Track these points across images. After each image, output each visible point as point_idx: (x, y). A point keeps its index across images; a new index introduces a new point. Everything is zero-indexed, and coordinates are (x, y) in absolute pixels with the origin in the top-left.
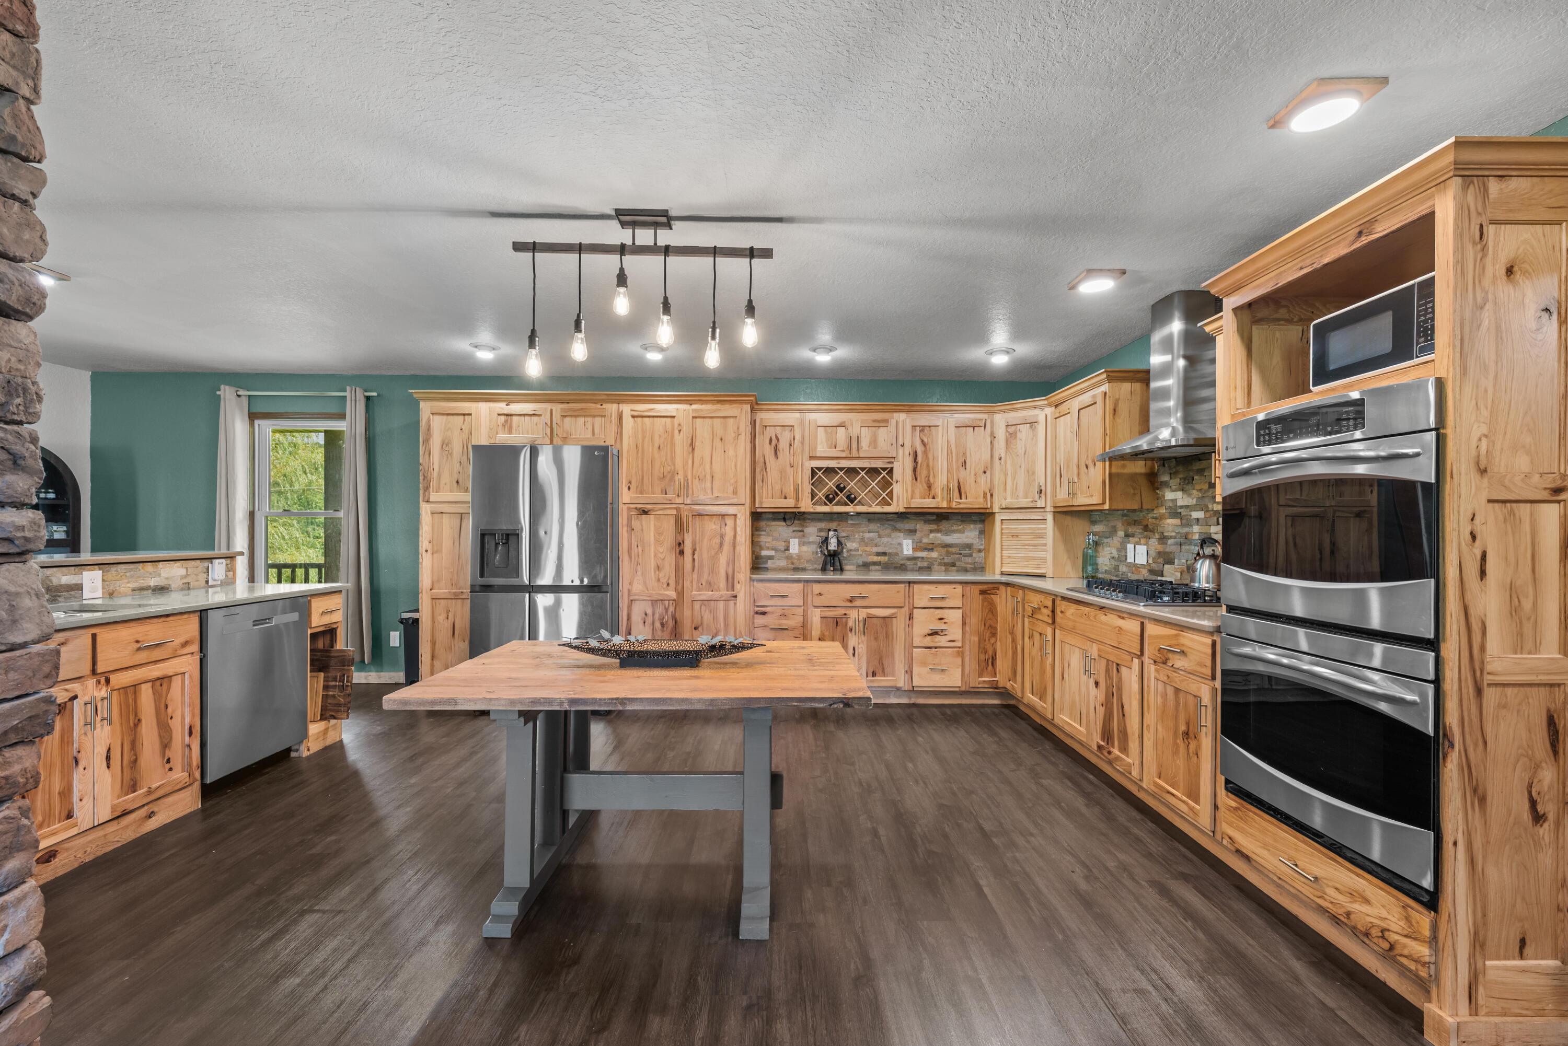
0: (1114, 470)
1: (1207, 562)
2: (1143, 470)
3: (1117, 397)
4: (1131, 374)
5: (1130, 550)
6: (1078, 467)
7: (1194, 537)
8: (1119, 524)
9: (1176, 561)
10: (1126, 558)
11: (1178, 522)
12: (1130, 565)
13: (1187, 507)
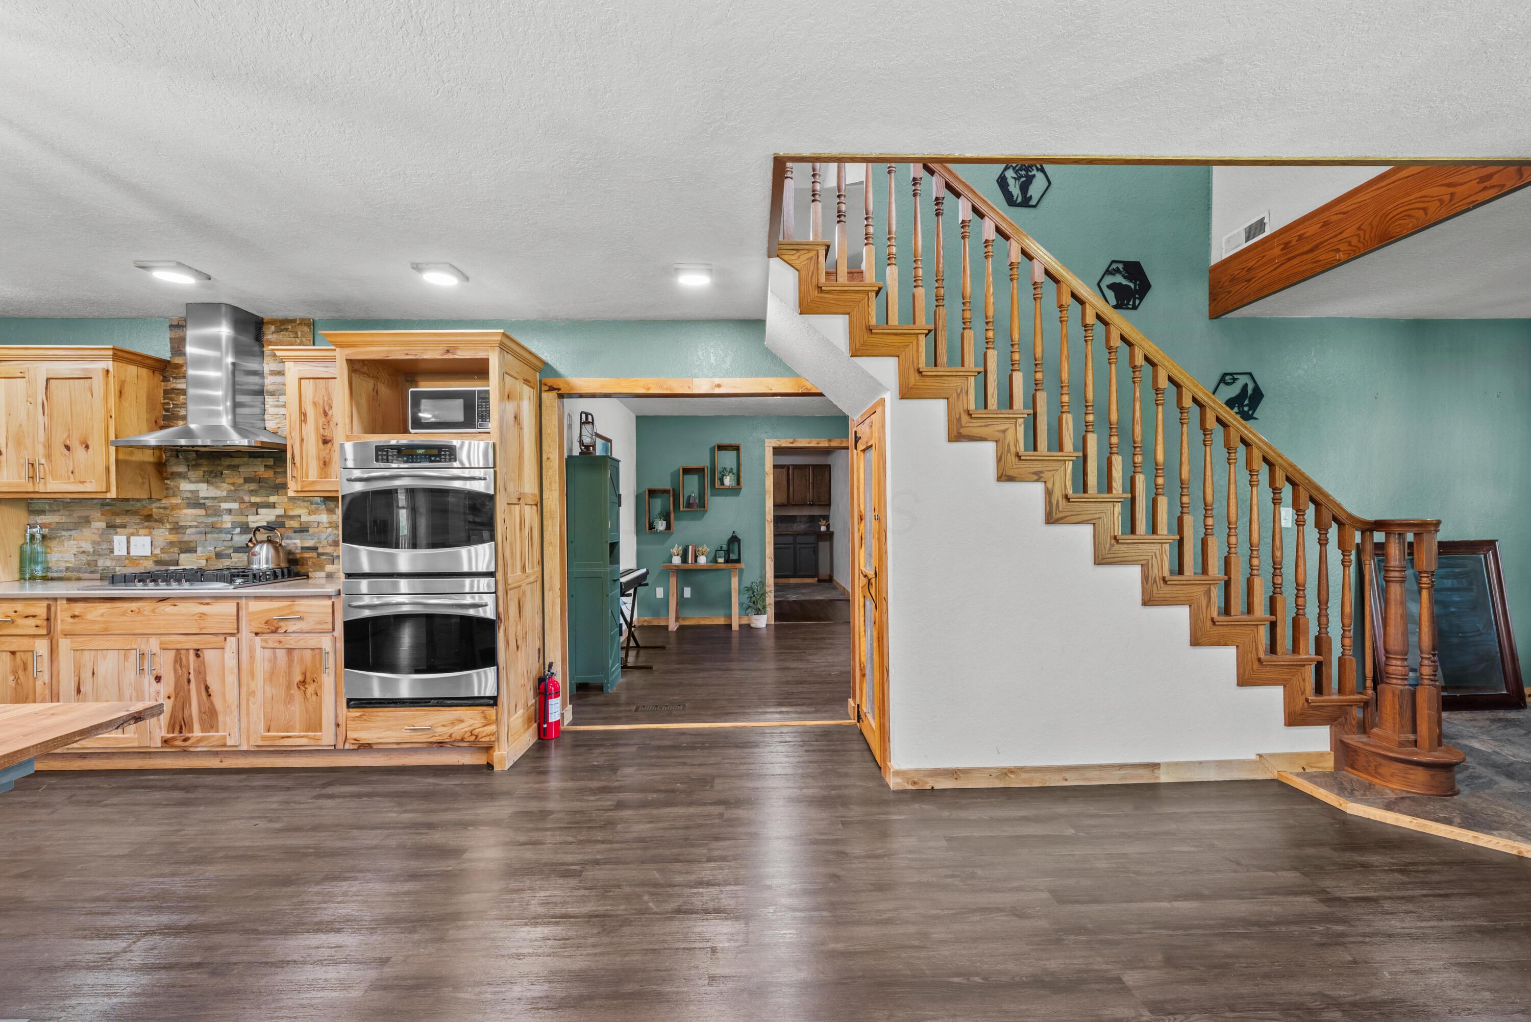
0: (121, 457)
1: (265, 546)
2: (151, 459)
3: (123, 379)
4: (139, 358)
5: (119, 542)
6: (48, 446)
7: (224, 526)
8: (96, 514)
9: (199, 549)
10: (112, 551)
11: (202, 512)
12: (119, 558)
13: (214, 498)
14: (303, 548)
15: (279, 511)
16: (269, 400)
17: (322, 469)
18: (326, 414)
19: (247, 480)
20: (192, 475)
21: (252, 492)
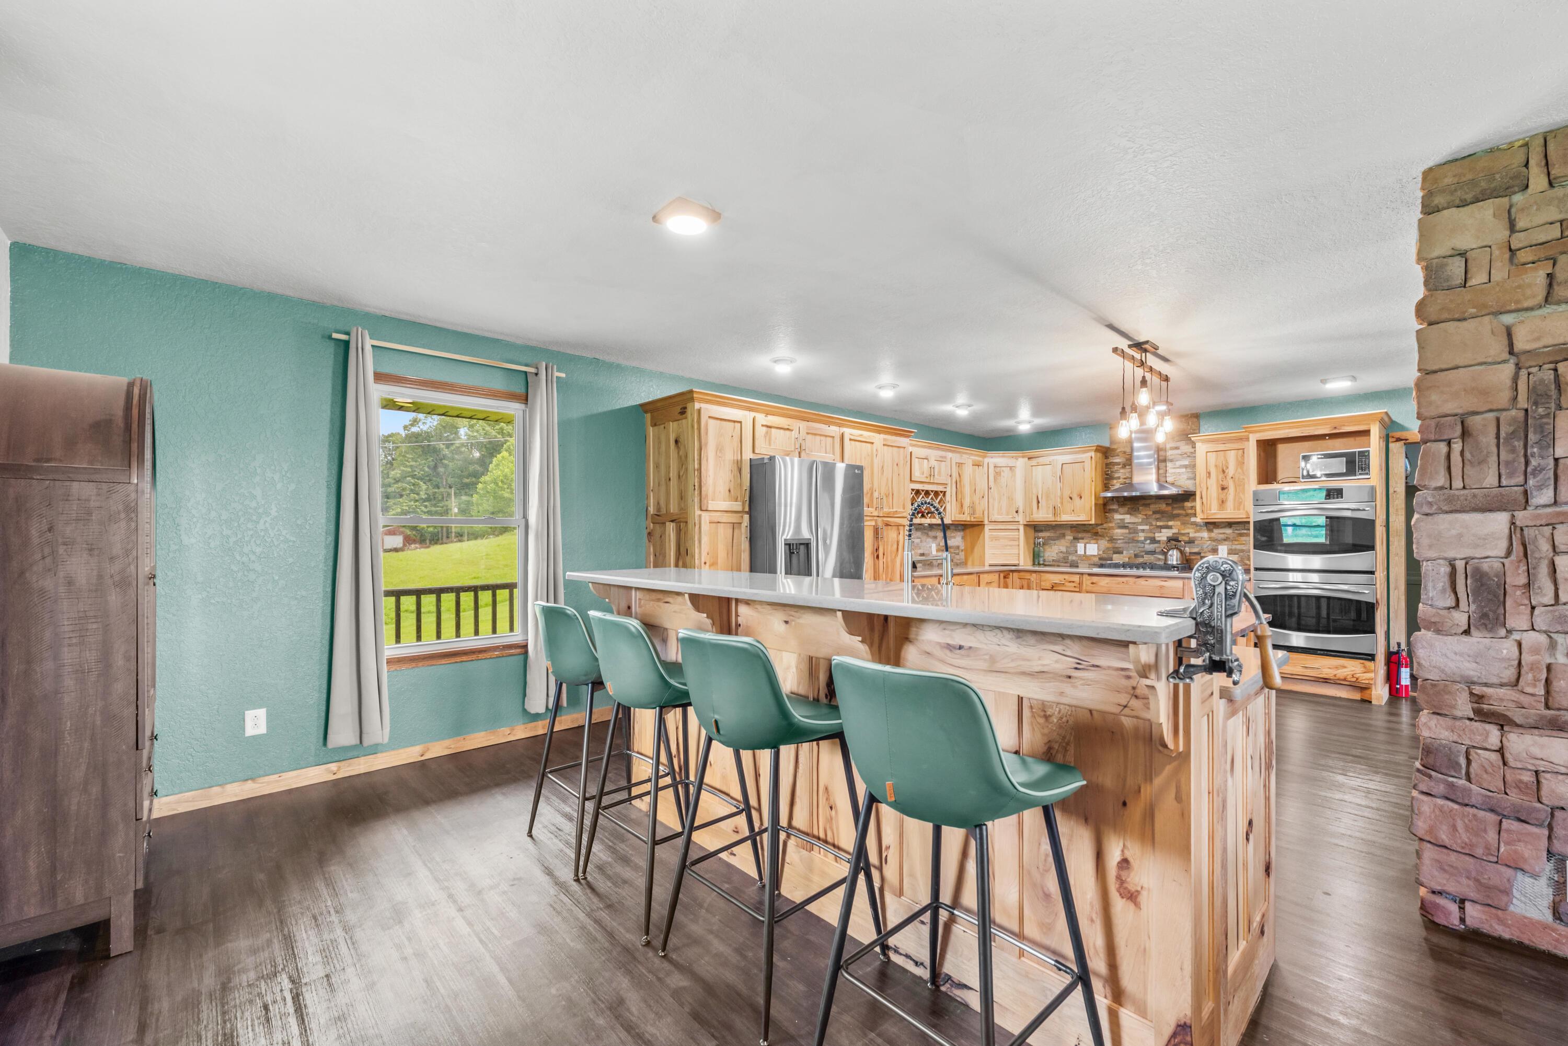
0: (1096, 503)
1: (1175, 551)
3: (1097, 460)
5: (1080, 547)
6: (1062, 498)
7: (1140, 539)
8: (1068, 532)
9: (1124, 552)
10: (1076, 552)
11: (1127, 531)
12: (1080, 556)
13: (1134, 523)
14: (1190, 553)
15: (1175, 531)
16: (1169, 464)
17: (1221, 505)
18: (1224, 472)
19: (1154, 513)
20: (1121, 510)
21: (1157, 520)
